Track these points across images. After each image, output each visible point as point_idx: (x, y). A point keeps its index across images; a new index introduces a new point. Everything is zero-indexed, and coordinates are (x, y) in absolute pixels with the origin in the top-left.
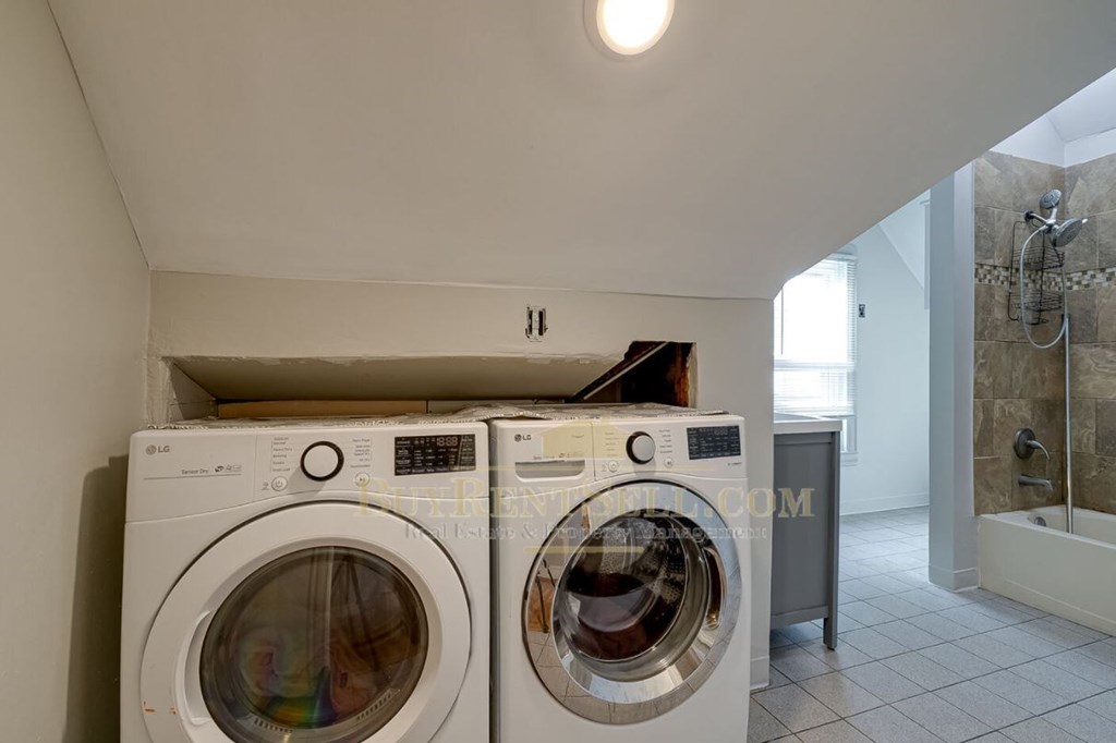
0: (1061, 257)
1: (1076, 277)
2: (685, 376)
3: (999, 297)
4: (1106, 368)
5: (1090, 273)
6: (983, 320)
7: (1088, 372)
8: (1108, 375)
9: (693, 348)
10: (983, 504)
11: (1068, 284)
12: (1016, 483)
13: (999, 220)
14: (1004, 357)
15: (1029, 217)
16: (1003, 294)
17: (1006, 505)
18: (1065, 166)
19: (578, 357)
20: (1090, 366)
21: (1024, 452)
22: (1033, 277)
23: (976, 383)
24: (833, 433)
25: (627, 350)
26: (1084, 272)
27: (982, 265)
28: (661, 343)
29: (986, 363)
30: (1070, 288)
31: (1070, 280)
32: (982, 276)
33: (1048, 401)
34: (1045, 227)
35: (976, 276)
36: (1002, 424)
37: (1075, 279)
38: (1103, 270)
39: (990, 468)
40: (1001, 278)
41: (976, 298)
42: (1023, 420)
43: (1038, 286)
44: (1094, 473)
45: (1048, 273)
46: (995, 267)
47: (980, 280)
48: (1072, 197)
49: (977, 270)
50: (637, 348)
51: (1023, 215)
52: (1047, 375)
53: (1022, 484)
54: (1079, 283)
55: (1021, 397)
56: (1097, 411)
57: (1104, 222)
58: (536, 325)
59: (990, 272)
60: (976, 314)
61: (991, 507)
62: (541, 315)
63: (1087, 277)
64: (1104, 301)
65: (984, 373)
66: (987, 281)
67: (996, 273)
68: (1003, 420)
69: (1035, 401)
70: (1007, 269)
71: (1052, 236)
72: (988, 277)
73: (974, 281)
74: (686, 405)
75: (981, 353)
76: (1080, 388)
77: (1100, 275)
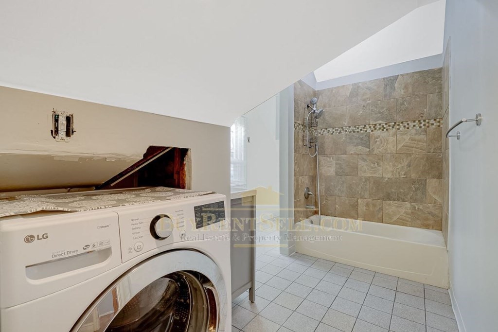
0: (317, 123)
1: (319, 131)
2: (183, 169)
3: (301, 136)
4: (327, 164)
5: (323, 130)
6: (296, 145)
7: (323, 165)
8: (327, 167)
9: (189, 152)
10: (296, 219)
11: (317, 133)
13: (300, 106)
14: (302, 160)
15: (308, 107)
18: (316, 90)
19: (106, 156)
20: (323, 163)
21: (307, 197)
23: (294, 170)
24: (253, 196)
25: (145, 151)
26: (321, 129)
28: (168, 148)
29: (297, 162)
30: (318, 135)
32: (296, 127)
33: (312, 176)
34: (313, 111)
35: (294, 127)
36: (301, 186)
38: (326, 129)
39: (298, 204)
40: (301, 129)
41: (295, 136)
42: (307, 184)
44: (324, 202)
46: (299, 124)
48: (318, 102)
49: (295, 124)
50: (152, 150)
51: (306, 105)
52: (312, 167)
54: (320, 133)
55: (306, 175)
56: (325, 179)
57: (327, 112)
58: (62, 127)
59: (298, 126)
60: (294, 142)
61: (299, 219)
62: (69, 119)
63: (322, 131)
64: (327, 140)
65: (296, 166)
66: (297, 130)
67: (300, 127)
68: (301, 184)
69: (309, 177)
70: (303, 125)
71: (315, 114)
72: (298, 128)
73: (294, 129)
74: (184, 188)
75: (296, 158)
76: (321, 171)
77: (326, 131)
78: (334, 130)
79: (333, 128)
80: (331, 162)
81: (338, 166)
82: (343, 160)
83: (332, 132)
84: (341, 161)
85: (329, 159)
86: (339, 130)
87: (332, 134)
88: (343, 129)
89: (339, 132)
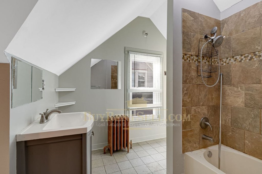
1: (224, 60)
3: (194, 67)
4: (234, 94)
5: (229, 58)
6: (186, 76)
7: (228, 95)
8: (235, 97)
10: (186, 148)
11: (222, 63)
12: (201, 139)
13: (193, 37)
14: (196, 90)
15: (206, 37)
16: (195, 66)
17: (197, 147)
18: (221, 20)
20: (229, 93)
21: (204, 127)
22: (208, 60)
23: (183, 101)
26: (227, 58)
27: (186, 54)
29: (187, 93)
30: (223, 64)
31: (223, 61)
32: (186, 59)
33: (214, 106)
34: (211, 40)
35: (183, 58)
36: (195, 116)
37: (224, 61)
38: (233, 57)
39: (189, 134)
40: (194, 60)
41: (183, 67)
42: (204, 114)
43: (210, 63)
44: (230, 134)
45: (214, 58)
46: (192, 55)
47: (185, 60)
48: (223, 31)
49: (183, 56)
51: (203, 36)
52: (214, 96)
53: (203, 138)
54: (225, 62)
55: (203, 105)
56: (231, 110)
57: (233, 39)
59: (189, 57)
60: (183, 73)
61: (190, 149)
63: (228, 60)
64: (234, 69)
65: (187, 97)
66: (188, 61)
67: (192, 58)
68: (195, 114)
69: (209, 106)
70: (197, 56)
71: (212, 43)
72: (189, 59)
73: (182, 60)
75: (185, 89)
76: (226, 101)
77: (232, 59)
78: (243, 57)
79: (242, 55)
80: (239, 91)
81: (248, 97)
82: (256, 90)
83: (240, 60)
84: (252, 91)
85: (236, 89)
86: (250, 56)
87: (240, 61)
88: (255, 55)
89: (249, 58)
